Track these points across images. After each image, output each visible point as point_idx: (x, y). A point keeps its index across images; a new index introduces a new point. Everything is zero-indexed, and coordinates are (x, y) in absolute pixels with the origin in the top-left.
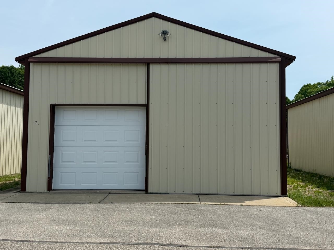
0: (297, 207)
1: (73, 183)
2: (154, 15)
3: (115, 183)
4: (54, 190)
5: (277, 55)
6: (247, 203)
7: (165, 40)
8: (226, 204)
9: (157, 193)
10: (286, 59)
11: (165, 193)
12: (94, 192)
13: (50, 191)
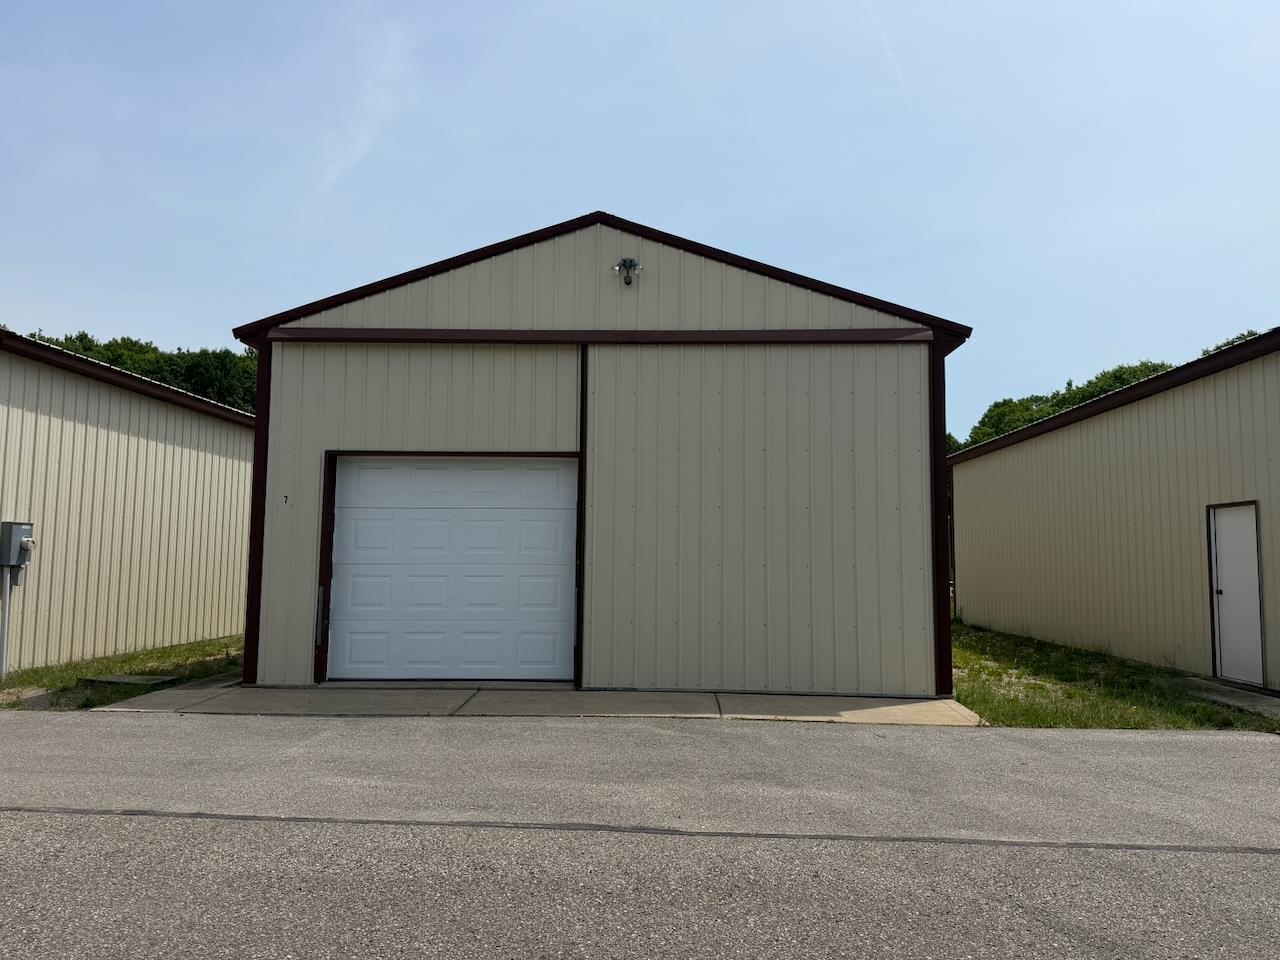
0: (979, 726)
1: (381, 662)
2: (599, 219)
3: (495, 662)
4: (330, 680)
5: (922, 324)
6: (847, 716)
7: (628, 283)
8: (788, 718)
9: (605, 689)
10: (946, 333)
11: (627, 690)
12: (439, 686)
13: (319, 683)
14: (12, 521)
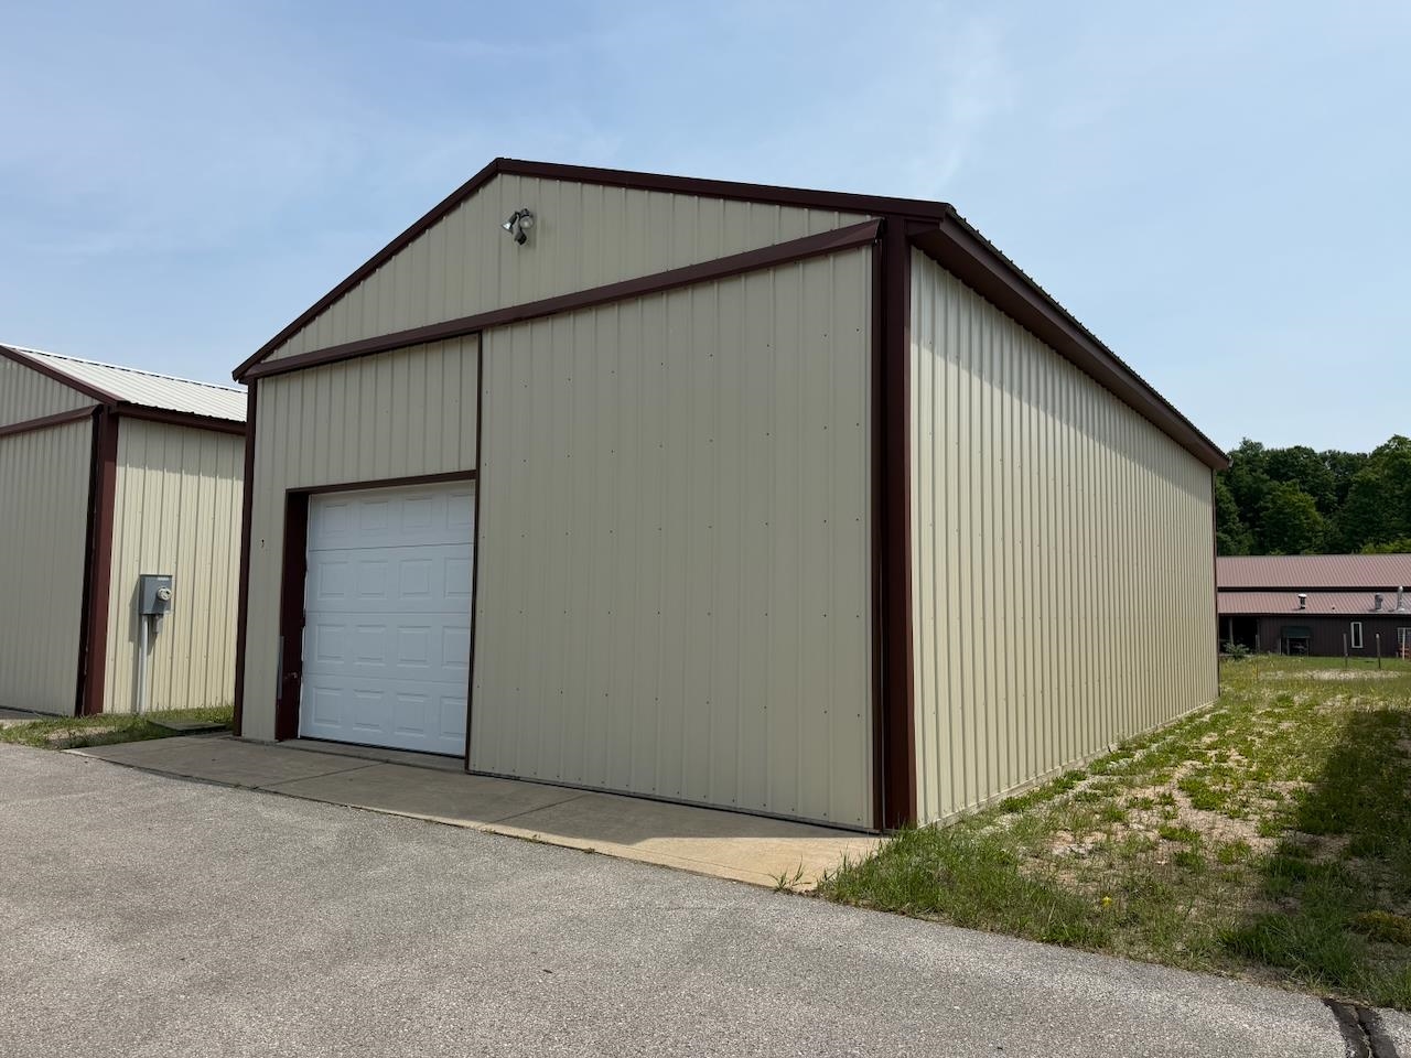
1: (336, 722)
2: (501, 167)
3: (421, 731)
4: (303, 738)
5: (871, 213)
7: (522, 239)
8: (544, 837)
9: (490, 775)
10: (907, 221)
11: (509, 778)
12: (356, 754)
13: (280, 741)
14: (155, 573)
